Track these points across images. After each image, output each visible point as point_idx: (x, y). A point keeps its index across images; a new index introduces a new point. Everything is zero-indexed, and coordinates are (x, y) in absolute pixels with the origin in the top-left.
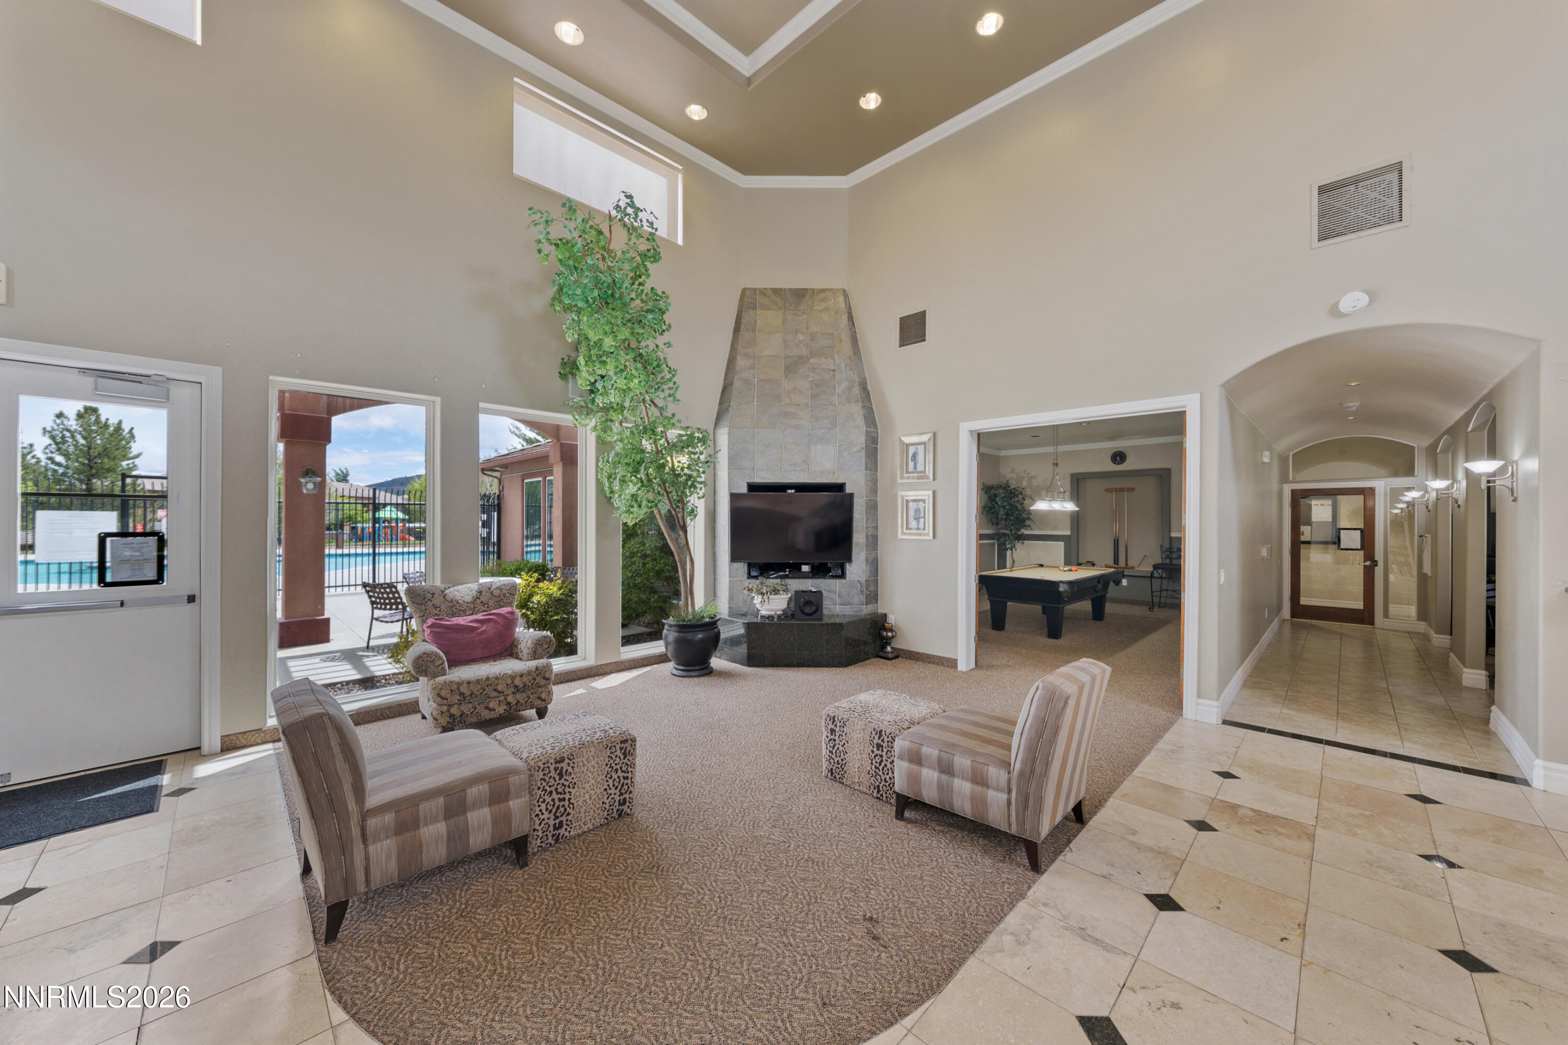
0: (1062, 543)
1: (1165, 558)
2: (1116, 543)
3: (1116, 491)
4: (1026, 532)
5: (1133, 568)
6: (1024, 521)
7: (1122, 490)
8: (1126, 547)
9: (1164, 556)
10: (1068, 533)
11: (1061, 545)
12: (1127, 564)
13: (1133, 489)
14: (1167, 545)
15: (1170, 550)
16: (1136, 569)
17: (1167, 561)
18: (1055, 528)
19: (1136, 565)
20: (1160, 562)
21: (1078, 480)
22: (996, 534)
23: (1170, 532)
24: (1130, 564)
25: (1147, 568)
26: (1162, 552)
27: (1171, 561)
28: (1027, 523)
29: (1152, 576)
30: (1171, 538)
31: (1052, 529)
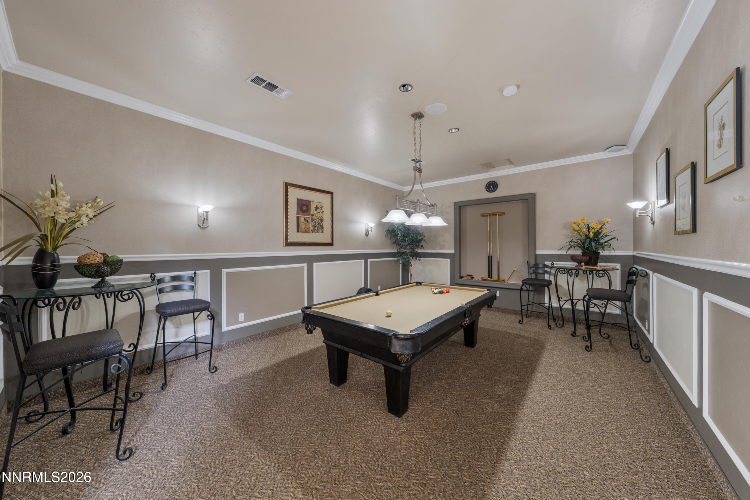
0: (449, 260)
1: (531, 274)
2: (490, 259)
3: (490, 216)
4: (420, 251)
5: (504, 281)
6: (420, 241)
7: (494, 215)
8: (498, 262)
9: (531, 271)
10: (453, 251)
11: (447, 261)
12: (499, 278)
13: (503, 213)
14: (532, 262)
15: (536, 266)
16: (506, 282)
17: (533, 276)
18: (443, 247)
19: (506, 279)
20: (527, 277)
21: (460, 207)
22: (398, 253)
23: (535, 249)
24: (502, 277)
25: (516, 282)
26: (529, 268)
27: (536, 276)
28: (423, 243)
29: (521, 290)
30: (536, 255)
31: (441, 249)
